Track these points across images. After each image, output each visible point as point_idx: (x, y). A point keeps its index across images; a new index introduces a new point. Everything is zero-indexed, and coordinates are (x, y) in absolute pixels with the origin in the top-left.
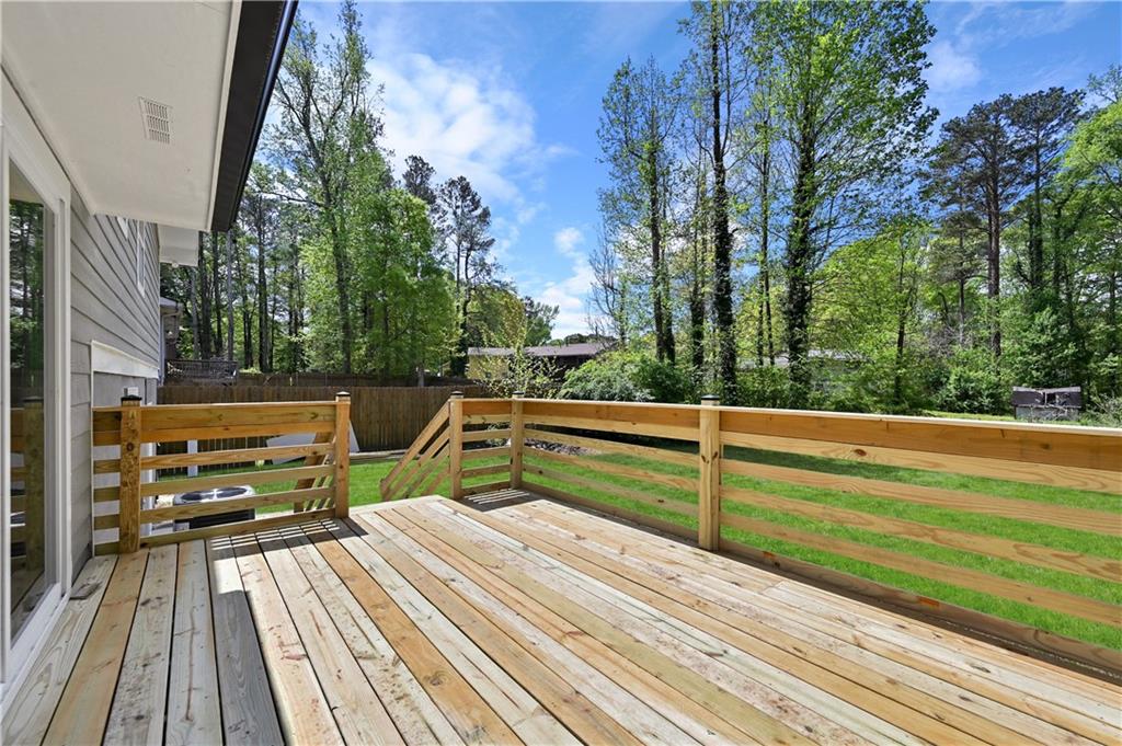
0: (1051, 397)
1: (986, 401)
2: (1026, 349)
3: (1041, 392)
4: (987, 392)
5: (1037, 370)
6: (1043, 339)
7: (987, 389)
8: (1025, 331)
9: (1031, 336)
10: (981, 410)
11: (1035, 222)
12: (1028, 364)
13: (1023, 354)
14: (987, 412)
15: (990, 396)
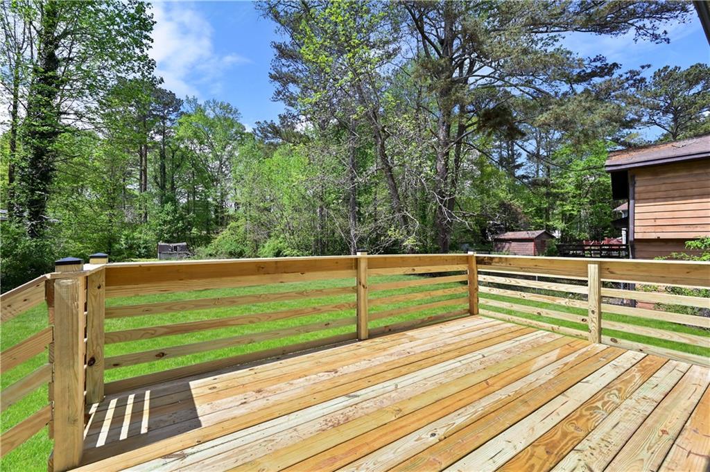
0: (175, 247)
1: (143, 251)
2: (161, 223)
3: (171, 245)
4: (143, 246)
5: (167, 234)
6: (169, 218)
7: (143, 244)
8: (160, 213)
9: (163, 216)
10: (140, 256)
11: (163, 156)
12: (162, 230)
13: (160, 225)
14: (143, 257)
15: (145, 248)
